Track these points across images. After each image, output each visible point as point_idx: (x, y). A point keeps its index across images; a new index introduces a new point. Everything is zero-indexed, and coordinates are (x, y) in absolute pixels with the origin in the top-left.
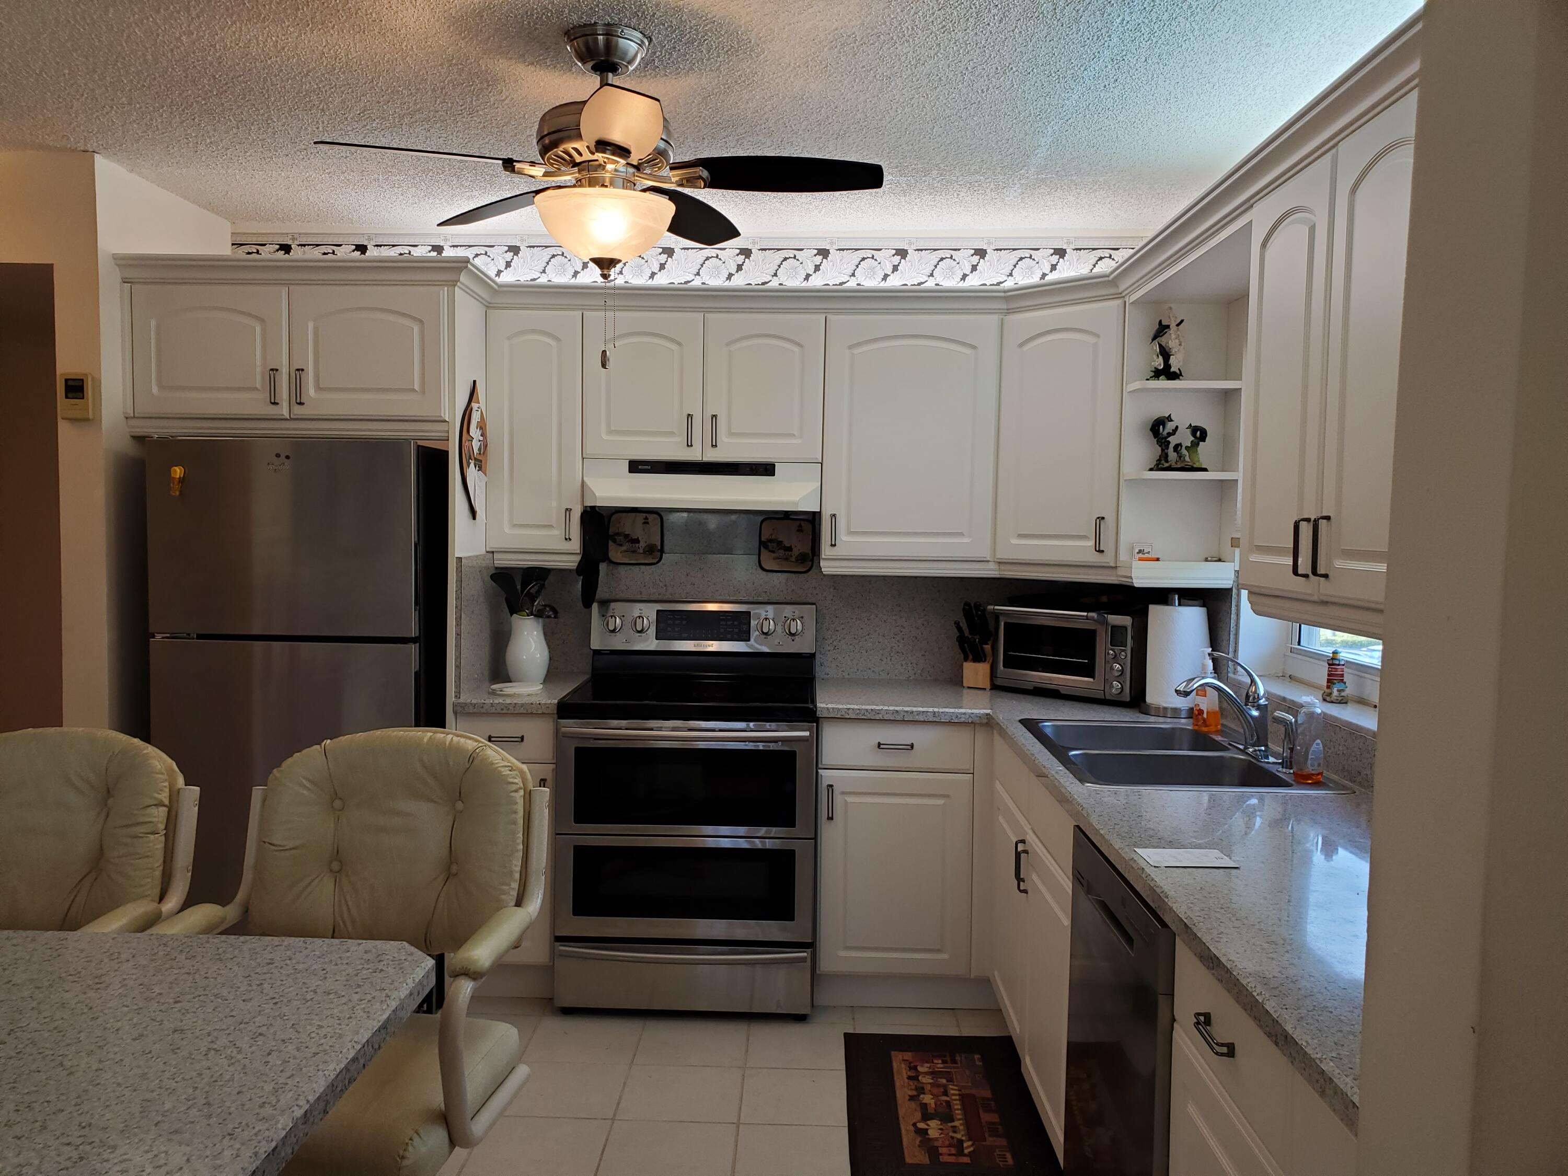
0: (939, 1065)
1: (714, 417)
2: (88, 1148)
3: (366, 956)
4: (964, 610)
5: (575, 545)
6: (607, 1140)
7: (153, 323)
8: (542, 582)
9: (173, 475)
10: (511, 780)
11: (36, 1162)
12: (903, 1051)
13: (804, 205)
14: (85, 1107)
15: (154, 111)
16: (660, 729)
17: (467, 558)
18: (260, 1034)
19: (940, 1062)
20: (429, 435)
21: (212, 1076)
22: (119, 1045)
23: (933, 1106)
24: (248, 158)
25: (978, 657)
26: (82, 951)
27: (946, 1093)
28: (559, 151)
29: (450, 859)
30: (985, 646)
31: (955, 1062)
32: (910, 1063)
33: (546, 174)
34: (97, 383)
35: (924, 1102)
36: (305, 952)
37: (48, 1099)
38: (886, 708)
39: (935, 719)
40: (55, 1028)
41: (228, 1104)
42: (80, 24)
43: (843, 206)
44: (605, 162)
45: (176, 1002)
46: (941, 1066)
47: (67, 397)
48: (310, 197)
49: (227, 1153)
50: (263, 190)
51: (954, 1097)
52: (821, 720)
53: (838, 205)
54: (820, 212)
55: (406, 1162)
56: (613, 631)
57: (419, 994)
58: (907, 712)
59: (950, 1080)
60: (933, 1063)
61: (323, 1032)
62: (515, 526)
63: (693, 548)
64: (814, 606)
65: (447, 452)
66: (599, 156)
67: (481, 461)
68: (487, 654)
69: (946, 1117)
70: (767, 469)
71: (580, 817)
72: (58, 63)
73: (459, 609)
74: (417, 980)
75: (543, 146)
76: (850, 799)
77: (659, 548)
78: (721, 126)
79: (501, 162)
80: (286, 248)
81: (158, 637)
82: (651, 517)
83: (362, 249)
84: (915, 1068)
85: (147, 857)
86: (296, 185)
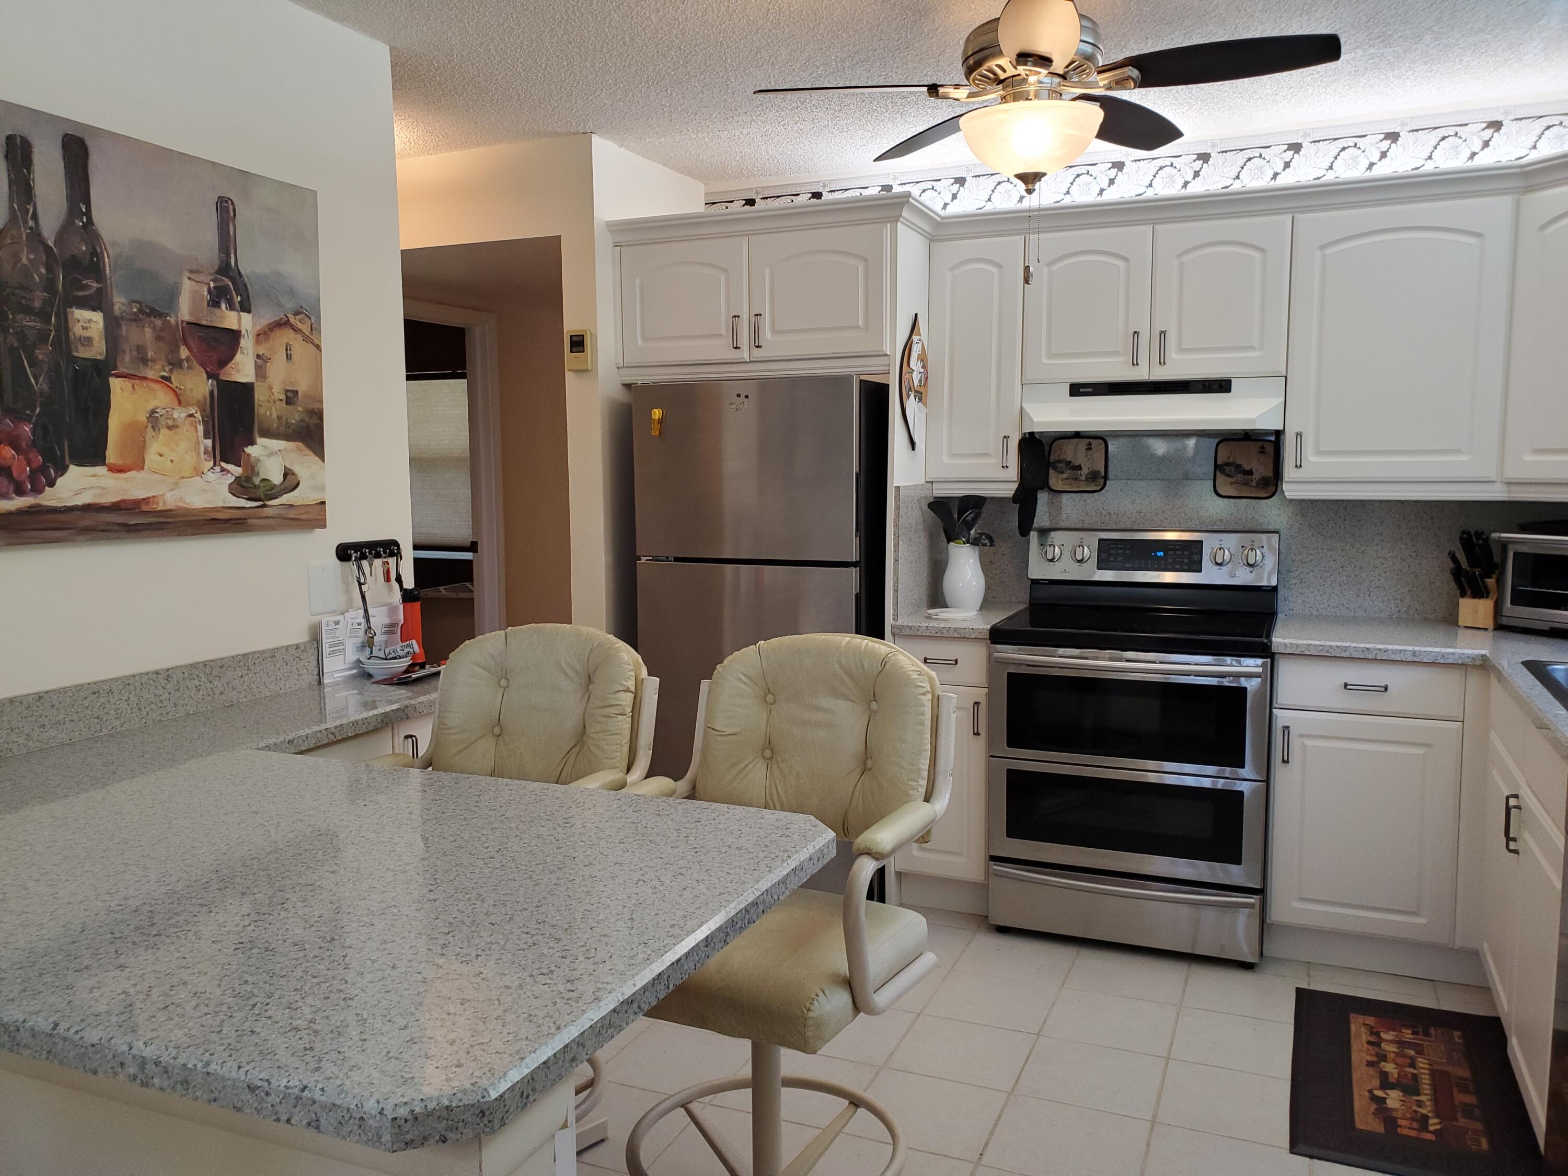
0: (1407, 1035)
1: (1163, 333)
2: (540, 938)
3: (777, 824)
4: (1461, 538)
5: (1014, 472)
6: (1030, 1053)
7: (638, 281)
8: (978, 511)
9: (653, 417)
10: (920, 684)
11: (502, 943)
12: (1364, 1015)
13: (1269, 97)
14: (542, 909)
15: (635, 88)
16: (1096, 658)
17: (905, 487)
18: (680, 874)
19: (1410, 1032)
20: (872, 371)
21: (638, 900)
22: (573, 869)
23: (1396, 1076)
24: (714, 120)
25: (1479, 592)
26: (558, 798)
27: (1413, 1065)
28: (983, 70)
29: (866, 753)
30: (1488, 580)
31: (1427, 1034)
32: (1372, 1028)
33: (971, 95)
34: (594, 338)
35: (1385, 1070)
36: (727, 816)
37: (517, 900)
38: (1354, 645)
39: (1415, 659)
40: (530, 852)
41: (647, 921)
42: (571, 19)
43: (1316, 91)
44: (1027, 75)
45: (620, 843)
46: (1411, 1037)
47: (572, 352)
48: (770, 151)
49: (641, 956)
50: (728, 149)
51: (1422, 1071)
52: (1277, 656)
53: (1310, 91)
54: (1289, 103)
55: (811, 1014)
56: (1052, 560)
57: (819, 860)
58: (1380, 650)
59: (1420, 1052)
60: (1401, 1032)
61: (729, 878)
62: (954, 455)
63: (1140, 474)
64: (1278, 535)
65: (888, 386)
66: (1021, 69)
67: (921, 393)
68: (925, 581)
69: (1410, 1088)
70: (1222, 386)
71: (1013, 742)
72: (558, 57)
73: (897, 537)
74: (817, 848)
75: (968, 68)
76: (1308, 742)
77: (1103, 474)
78: (1165, 22)
79: (925, 89)
80: (751, 202)
81: (643, 559)
82: (1095, 443)
83: (817, 195)
84: (1377, 1034)
85: (617, 734)
86: (756, 141)
